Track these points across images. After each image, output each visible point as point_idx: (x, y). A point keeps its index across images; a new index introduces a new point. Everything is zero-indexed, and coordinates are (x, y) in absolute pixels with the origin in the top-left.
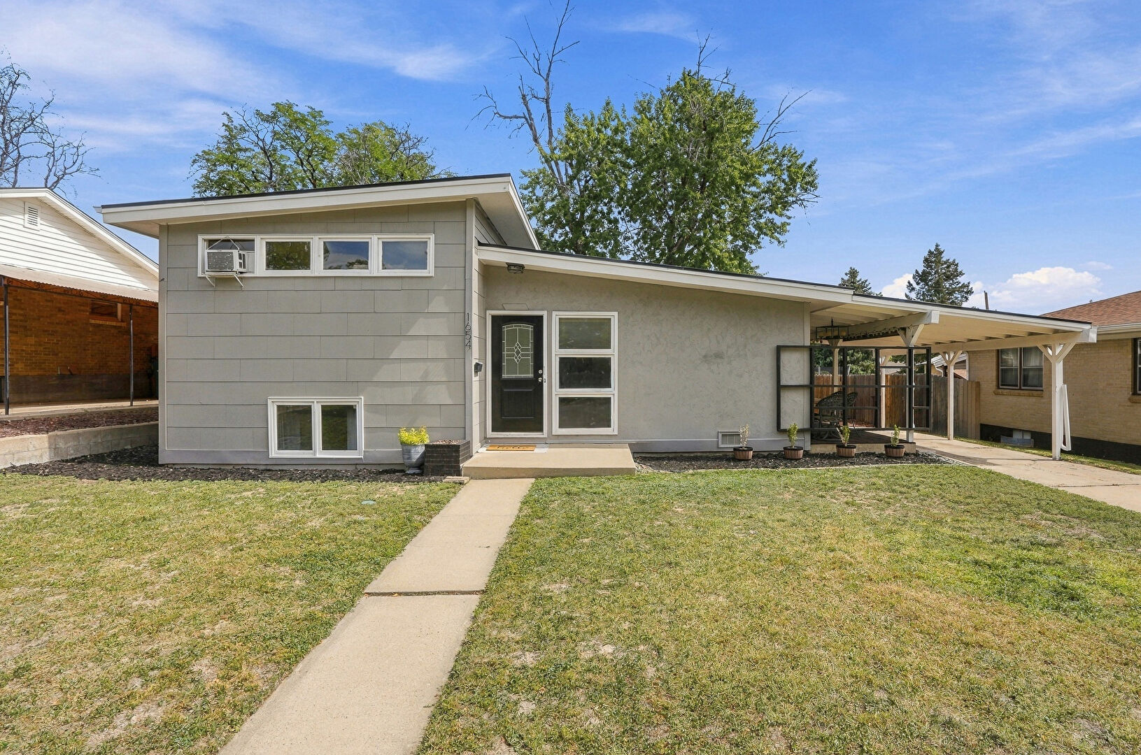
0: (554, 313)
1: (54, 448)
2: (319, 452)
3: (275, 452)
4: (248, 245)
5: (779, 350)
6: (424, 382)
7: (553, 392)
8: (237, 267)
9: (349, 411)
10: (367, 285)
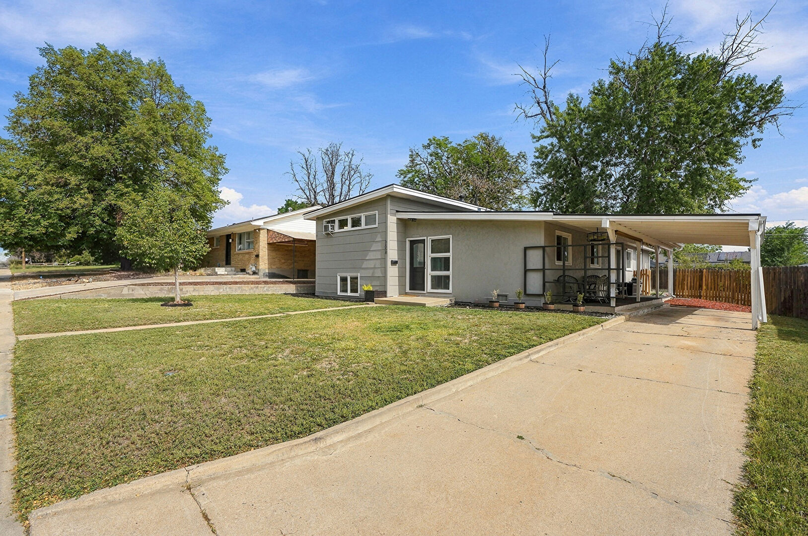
0: (429, 238)
1: (297, 289)
2: (349, 294)
3: (339, 293)
4: (333, 222)
5: (526, 249)
6: (375, 268)
7: (429, 273)
8: (330, 230)
9: (357, 278)
10: (361, 232)
